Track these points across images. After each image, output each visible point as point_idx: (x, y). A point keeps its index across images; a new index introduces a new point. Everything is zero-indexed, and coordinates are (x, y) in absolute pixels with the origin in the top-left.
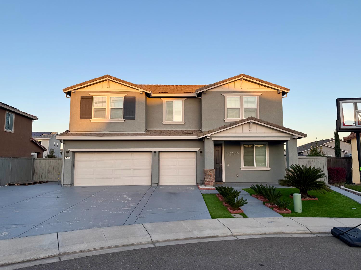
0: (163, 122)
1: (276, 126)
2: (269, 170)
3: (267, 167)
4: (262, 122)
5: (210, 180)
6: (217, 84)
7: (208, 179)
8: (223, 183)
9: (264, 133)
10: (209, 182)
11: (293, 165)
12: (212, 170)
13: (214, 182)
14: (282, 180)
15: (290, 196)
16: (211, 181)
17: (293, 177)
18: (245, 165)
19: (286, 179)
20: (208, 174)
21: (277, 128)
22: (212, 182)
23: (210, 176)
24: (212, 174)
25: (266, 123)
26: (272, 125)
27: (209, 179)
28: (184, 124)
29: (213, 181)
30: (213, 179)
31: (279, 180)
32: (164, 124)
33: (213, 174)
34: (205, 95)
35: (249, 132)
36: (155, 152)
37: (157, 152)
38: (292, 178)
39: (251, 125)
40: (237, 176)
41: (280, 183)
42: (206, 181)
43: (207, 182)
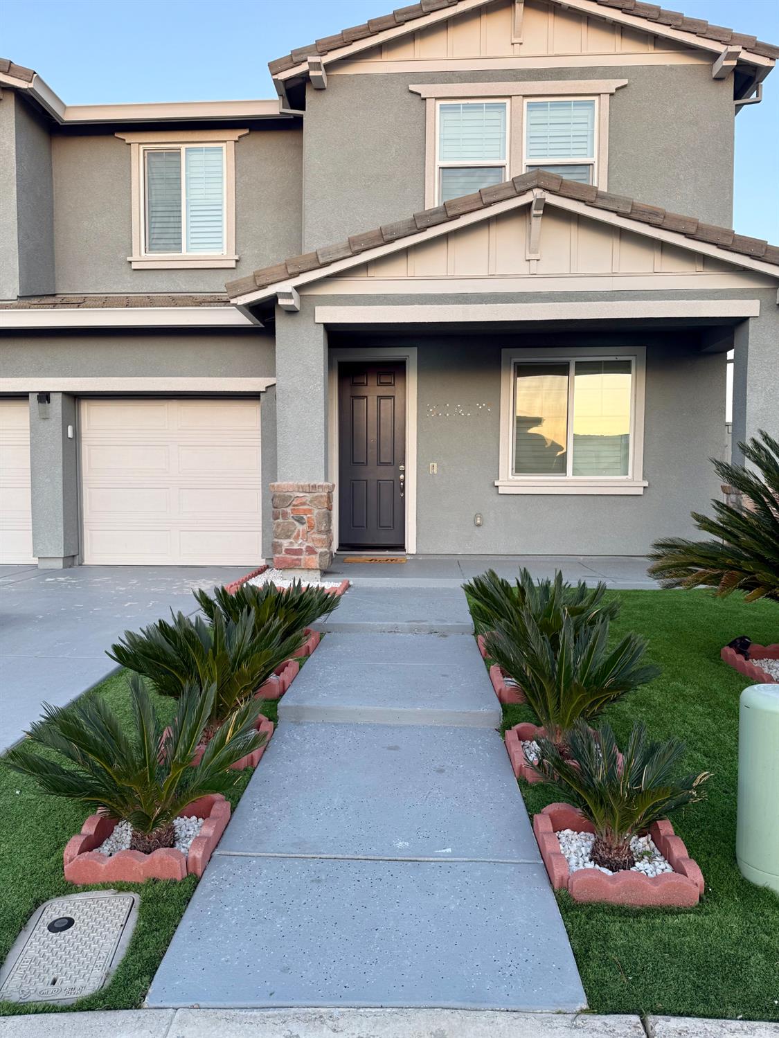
0: (129, 259)
1: (681, 228)
2: (641, 491)
3: (630, 476)
4: (599, 204)
5: (300, 541)
6: (381, 27)
7: (289, 537)
8: (408, 557)
9: (613, 275)
10: (298, 552)
11: (766, 438)
12: (314, 487)
13: (322, 555)
14: (676, 547)
15: (731, 652)
16: (304, 548)
17: (758, 520)
18: (520, 468)
19: (707, 537)
20: (289, 510)
21: (687, 235)
22: (311, 551)
23: (303, 524)
24: (310, 511)
25: (621, 210)
26: (658, 220)
27: (297, 538)
28: (233, 264)
29: (319, 550)
30: (317, 536)
31: (658, 546)
32: (134, 266)
33: (316, 511)
34: (319, 93)
35: (524, 269)
36: (44, 397)
37: (52, 396)
38: (752, 527)
39: (534, 220)
40: (478, 525)
41: (659, 563)
42: (281, 545)
43: (283, 555)
